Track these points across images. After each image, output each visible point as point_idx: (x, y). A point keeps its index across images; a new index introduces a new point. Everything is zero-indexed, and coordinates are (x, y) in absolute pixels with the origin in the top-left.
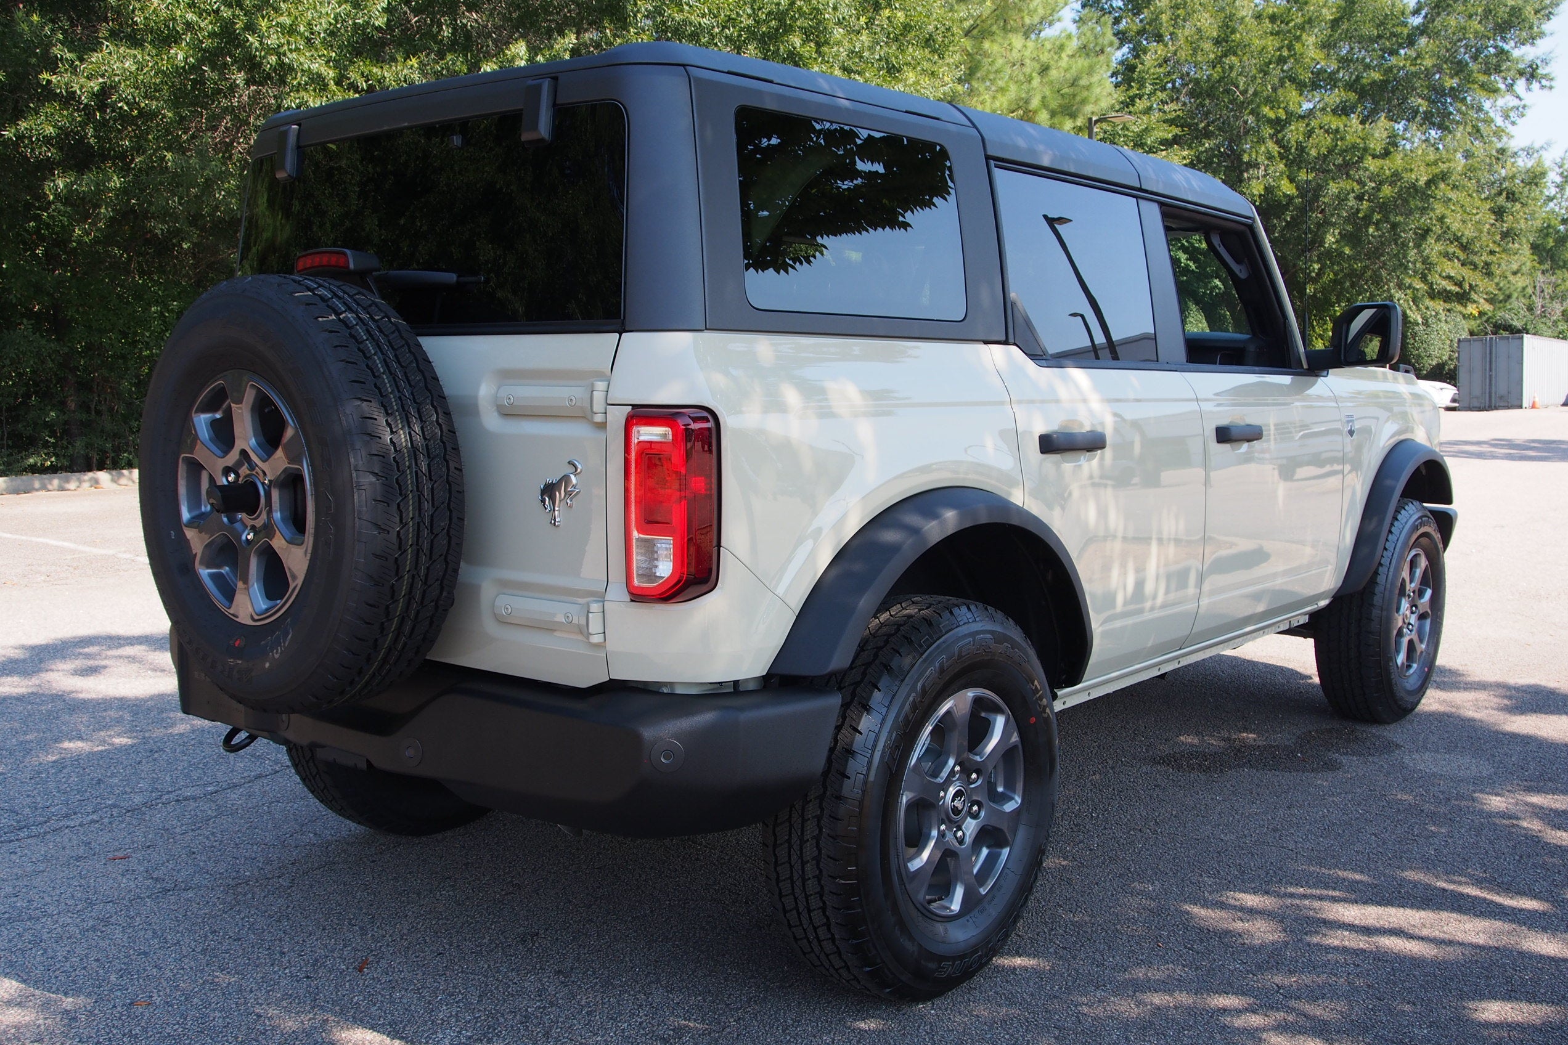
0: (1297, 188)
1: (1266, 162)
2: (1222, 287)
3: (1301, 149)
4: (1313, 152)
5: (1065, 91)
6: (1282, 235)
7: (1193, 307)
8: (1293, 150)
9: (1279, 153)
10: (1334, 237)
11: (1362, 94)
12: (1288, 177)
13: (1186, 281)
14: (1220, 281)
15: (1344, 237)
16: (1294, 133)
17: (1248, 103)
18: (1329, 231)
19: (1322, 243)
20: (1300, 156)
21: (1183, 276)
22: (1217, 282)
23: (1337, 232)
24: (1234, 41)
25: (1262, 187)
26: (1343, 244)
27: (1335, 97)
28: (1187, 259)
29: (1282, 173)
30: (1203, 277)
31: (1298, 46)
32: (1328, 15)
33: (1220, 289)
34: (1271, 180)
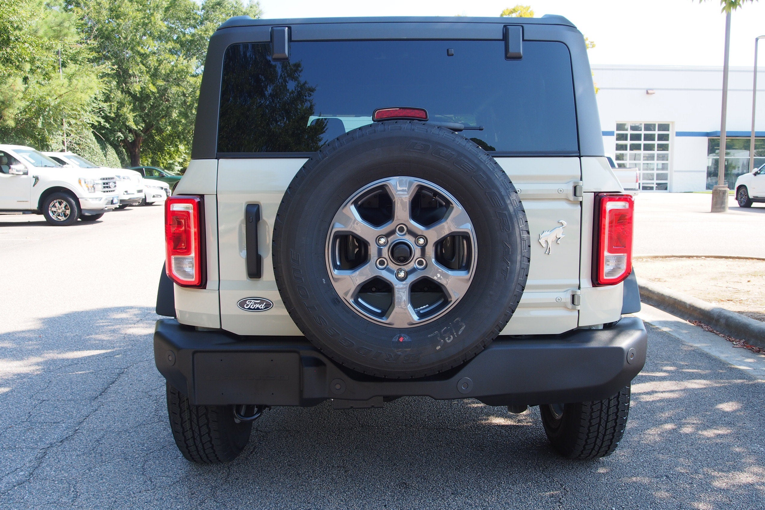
0: (158, 89)
1: (139, 75)
2: (123, 137)
3: (156, 69)
4: (163, 72)
5: (55, 28)
6: (149, 111)
7: (109, 146)
8: (152, 70)
9: (146, 70)
10: (176, 114)
11: (182, 45)
12: (152, 83)
13: (104, 133)
14: (122, 133)
15: (180, 113)
16: (152, 61)
17: (129, 44)
18: (173, 111)
19: (170, 116)
20: (156, 72)
21: (103, 130)
22: (120, 134)
23: (177, 111)
24: (121, 12)
25: (139, 87)
26: (181, 117)
27: (170, 45)
28: (104, 122)
29: (149, 81)
30: (112, 131)
31: (152, 18)
32: (165, 4)
33: (122, 137)
34: (143, 84)
